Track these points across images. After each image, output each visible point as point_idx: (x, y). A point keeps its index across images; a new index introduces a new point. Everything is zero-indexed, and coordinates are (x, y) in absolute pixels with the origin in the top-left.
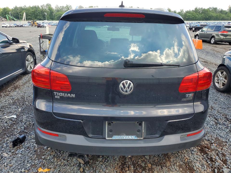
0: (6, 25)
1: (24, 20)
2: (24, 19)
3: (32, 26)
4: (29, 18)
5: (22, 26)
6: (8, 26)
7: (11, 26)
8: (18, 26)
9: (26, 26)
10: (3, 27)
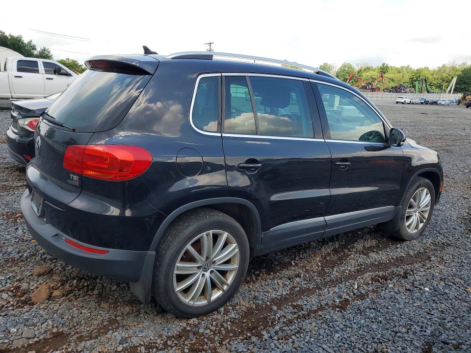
0: (405, 99)
1: (450, 91)
2: (451, 89)
3: (459, 104)
4: (463, 87)
5: (435, 103)
6: (408, 101)
7: (413, 101)
8: (426, 103)
9: (443, 103)
10: (397, 103)
